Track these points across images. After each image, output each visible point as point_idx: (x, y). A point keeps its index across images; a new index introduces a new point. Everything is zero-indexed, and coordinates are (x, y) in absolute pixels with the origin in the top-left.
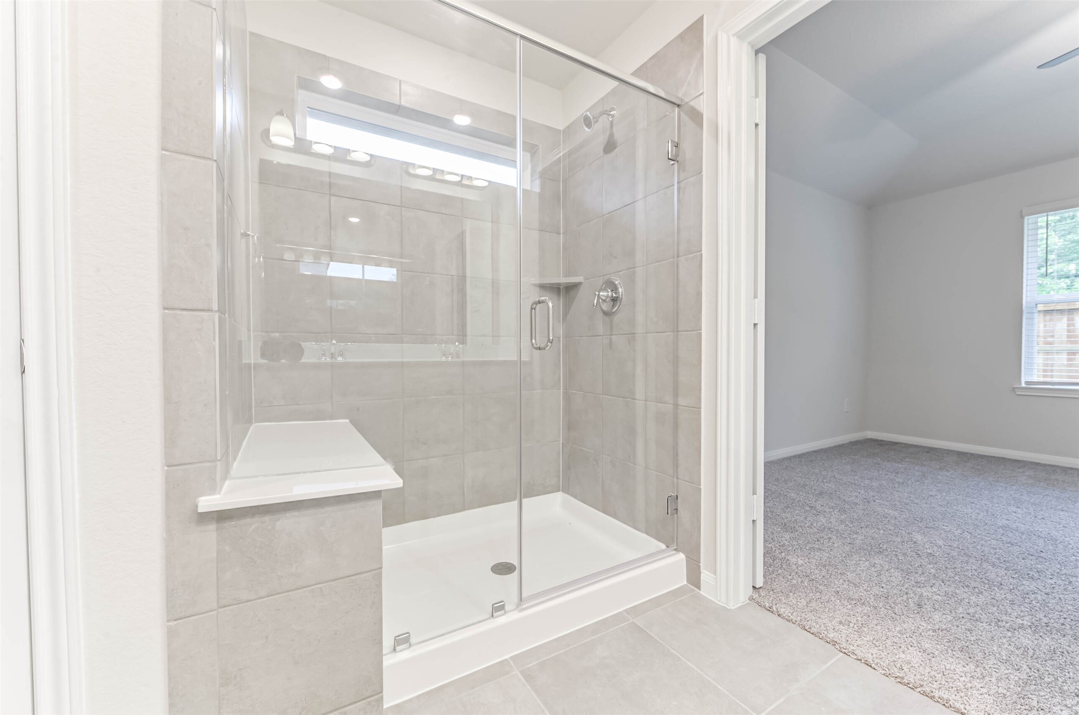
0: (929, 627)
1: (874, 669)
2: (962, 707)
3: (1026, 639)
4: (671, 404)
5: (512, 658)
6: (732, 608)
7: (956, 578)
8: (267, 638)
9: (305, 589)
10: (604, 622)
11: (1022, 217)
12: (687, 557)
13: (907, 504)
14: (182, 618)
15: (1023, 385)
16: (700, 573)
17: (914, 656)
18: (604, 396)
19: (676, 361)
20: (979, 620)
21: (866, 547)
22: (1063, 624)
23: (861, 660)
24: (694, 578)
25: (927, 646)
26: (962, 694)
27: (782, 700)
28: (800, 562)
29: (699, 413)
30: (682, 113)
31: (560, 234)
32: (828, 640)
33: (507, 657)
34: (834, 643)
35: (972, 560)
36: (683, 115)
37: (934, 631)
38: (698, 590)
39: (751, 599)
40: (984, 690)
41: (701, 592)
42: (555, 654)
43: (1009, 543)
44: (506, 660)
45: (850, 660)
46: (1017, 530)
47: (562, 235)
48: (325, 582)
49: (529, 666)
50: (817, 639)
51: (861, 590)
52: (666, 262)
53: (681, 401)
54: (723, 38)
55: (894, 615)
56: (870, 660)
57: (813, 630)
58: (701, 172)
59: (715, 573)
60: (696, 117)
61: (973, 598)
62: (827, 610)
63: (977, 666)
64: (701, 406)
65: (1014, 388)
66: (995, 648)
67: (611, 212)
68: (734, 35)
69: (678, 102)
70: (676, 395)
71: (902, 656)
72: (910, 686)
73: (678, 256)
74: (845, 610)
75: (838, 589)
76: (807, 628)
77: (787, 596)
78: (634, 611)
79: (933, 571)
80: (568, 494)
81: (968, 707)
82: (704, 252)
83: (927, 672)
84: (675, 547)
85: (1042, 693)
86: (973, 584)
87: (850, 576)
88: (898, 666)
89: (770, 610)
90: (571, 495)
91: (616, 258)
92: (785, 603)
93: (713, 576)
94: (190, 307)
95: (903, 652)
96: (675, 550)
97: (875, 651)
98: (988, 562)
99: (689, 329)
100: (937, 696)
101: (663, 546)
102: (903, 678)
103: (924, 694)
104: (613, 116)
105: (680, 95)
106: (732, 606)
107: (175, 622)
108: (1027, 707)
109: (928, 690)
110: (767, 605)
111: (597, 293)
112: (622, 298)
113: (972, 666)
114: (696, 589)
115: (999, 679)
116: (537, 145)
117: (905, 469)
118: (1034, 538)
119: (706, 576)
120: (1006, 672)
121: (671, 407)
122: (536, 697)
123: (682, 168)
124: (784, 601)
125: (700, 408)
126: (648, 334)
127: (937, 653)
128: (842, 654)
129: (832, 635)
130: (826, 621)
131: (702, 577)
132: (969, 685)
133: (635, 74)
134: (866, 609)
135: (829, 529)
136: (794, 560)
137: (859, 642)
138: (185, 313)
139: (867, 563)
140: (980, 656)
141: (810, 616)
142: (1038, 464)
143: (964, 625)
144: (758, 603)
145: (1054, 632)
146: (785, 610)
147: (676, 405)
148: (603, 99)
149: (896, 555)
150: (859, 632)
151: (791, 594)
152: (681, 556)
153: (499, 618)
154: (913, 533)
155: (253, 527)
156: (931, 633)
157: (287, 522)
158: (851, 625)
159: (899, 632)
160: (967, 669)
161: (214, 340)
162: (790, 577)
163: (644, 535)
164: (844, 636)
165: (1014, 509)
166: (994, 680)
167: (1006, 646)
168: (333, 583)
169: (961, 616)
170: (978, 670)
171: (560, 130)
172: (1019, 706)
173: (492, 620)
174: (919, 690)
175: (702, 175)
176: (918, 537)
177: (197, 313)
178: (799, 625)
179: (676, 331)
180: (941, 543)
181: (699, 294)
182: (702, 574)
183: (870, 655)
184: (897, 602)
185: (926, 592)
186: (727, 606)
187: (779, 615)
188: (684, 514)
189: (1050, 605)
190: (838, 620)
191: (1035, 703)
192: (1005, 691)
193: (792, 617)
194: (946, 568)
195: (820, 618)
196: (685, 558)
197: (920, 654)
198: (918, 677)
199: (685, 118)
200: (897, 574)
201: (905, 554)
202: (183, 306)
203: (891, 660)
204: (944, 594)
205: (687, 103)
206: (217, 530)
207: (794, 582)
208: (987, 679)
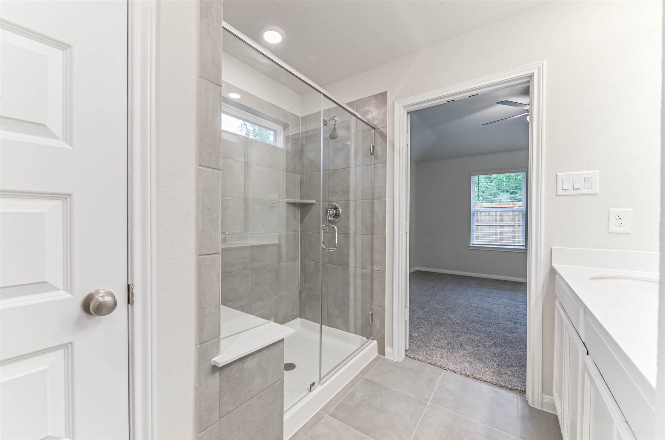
0: (467, 353)
1: (457, 373)
2: (485, 379)
3: (494, 350)
4: (369, 269)
5: (321, 410)
6: (400, 361)
7: (468, 331)
8: (239, 429)
9: (254, 398)
10: (352, 381)
11: (471, 176)
12: (378, 342)
13: (442, 301)
14: (204, 430)
15: (471, 245)
16: (385, 348)
17: (467, 365)
18: (329, 265)
19: (372, 249)
20: (479, 346)
21: (436, 324)
22: (501, 342)
23: (451, 371)
24: (382, 351)
25: (469, 360)
26: (484, 375)
27: (433, 394)
28: (416, 335)
29: (385, 274)
30: (376, 132)
31: (299, 174)
32: (439, 366)
33: (318, 410)
34: (441, 367)
35: (470, 323)
36: (377, 134)
37: (469, 354)
38: (384, 357)
39: (406, 355)
40: (489, 371)
41: (385, 357)
42: (339, 402)
43: (478, 313)
44: (319, 412)
45: (448, 372)
46: (479, 308)
47: (300, 175)
48: (262, 391)
49: (331, 411)
50: (435, 366)
51: (442, 343)
52: (367, 201)
53: (375, 268)
54: (397, 106)
55: (455, 350)
56: (455, 370)
57: (433, 363)
58: (386, 162)
59: (392, 347)
60: (384, 136)
61: (475, 338)
62: (434, 354)
63: (485, 363)
64: (385, 270)
65: (468, 246)
66: (487, 356)
67: (334, 170)
68: (402, 106)
69: (374, 127)
70: (372, 264)
71: (463, 366)
72: (469, 376)
73: (374, 199)
74: (439, 352)
75: (434, 344)
76: (430, 363)
77: (418, 351)
78: (363, 372)
79: (460, 330)
80: (304, 318)
81: (487, 379)
82: (387, 199)
83: (472, 369)
84: (372, 338)
85: (503, 368)
86: (474, 332)
87: (436, 337)
88: (464, 370)
89: (414, 359)
90: (306, 319)
91: (337, 193)
92: (419, 354)
93: (391, 348)
94: (210, 253)
95: (463, 364)
96: (372, 339)
97: (454, 366)
98: (475, 323)
99: (380, 234)
100: (478, 377)
101: (365, 339)
102: (466, 374)
103: (474, 378)
104: (336, 121)
105: (375, 124)
106: (400, 360)
107: (201, 433)
108: (501, 374)
109: (474, 376)
110: (413, 357)
111: (328, 212)
112: (341, 214)
113: (483, 364)
114: (382, 356)
115: (492, 367)
116: (288, 124)
117: (436, 285)
118: (484, 310)
119: (388, 349)
120: (492, 363)
121: (369, 271)
122: (342, 423)
123: (376, 158)
124: (418, 354)
125: (385, 271)
126: (356, 235)
127: (472, 362)
128: (445, 370)
129: (439, 364)
130: (435, 358)
131: (386, 350)
132: (485, 371)
133: (348, 104)
134: (446, 350)
135: (420, 318)
136: (414, 335)
137: (449, 364)
138: (208, 256)
139: (439, 330)
140: (484, 359)
141: (429, 358)
142: (476, 278)
143: (476, 349)
144: (409, 357)
145: (500, 345)
146: (420, 358)
147: (372, 270)
148: (329, 109)
149: (447, 325)
150: (447, 360)
151: (419, 350)
152: (375, 342)
153: (313, 391)
154: (449, 314)
155: (235, 369)
156: (468, 355)
157: (248, 364)
158: (444, 358)
159: (459, 357)
160: (482, 365)
161: (220, 270)
162: (416, 343)
163: (354, 335)
164: (443, 363)
165: (476, 299)
166: (490, 367)
167: (490, 354)
168: (266, 390)
169: (474, 346)
170: (485, 365)
171: (300, 117)
172: (499, 374)
173: (311, 393)
174: (472, 377)
175: (386, 164)
176: (451, 316)
177: (212, 256)
178: (427, 362)
179: (372, 234)
180: (459, 317)
181: (385, 219)
182: (386, 349)
183: (454, 368)
184: (454, 345)
185: (461, 338)
186: (398, 361)
187: (419, 360)
188: (376, 321)
189: (496, 336)
190: (439, 357)
191: (502, 372)
192: (494, 370)
193: (423, 360)
194: (464, 327)
195: (433, 357)
196: (377, 343)
197: (468, 363)
198: (470, 372)
199: (378, 135)
200: (450, 333)
201: (449, 324)
202: (208, 253)
203: (461, 368)
204: (466, 339)
205: (378, 128)
206: (219, 375)
207: (418, 344)
208: (489, 367)
